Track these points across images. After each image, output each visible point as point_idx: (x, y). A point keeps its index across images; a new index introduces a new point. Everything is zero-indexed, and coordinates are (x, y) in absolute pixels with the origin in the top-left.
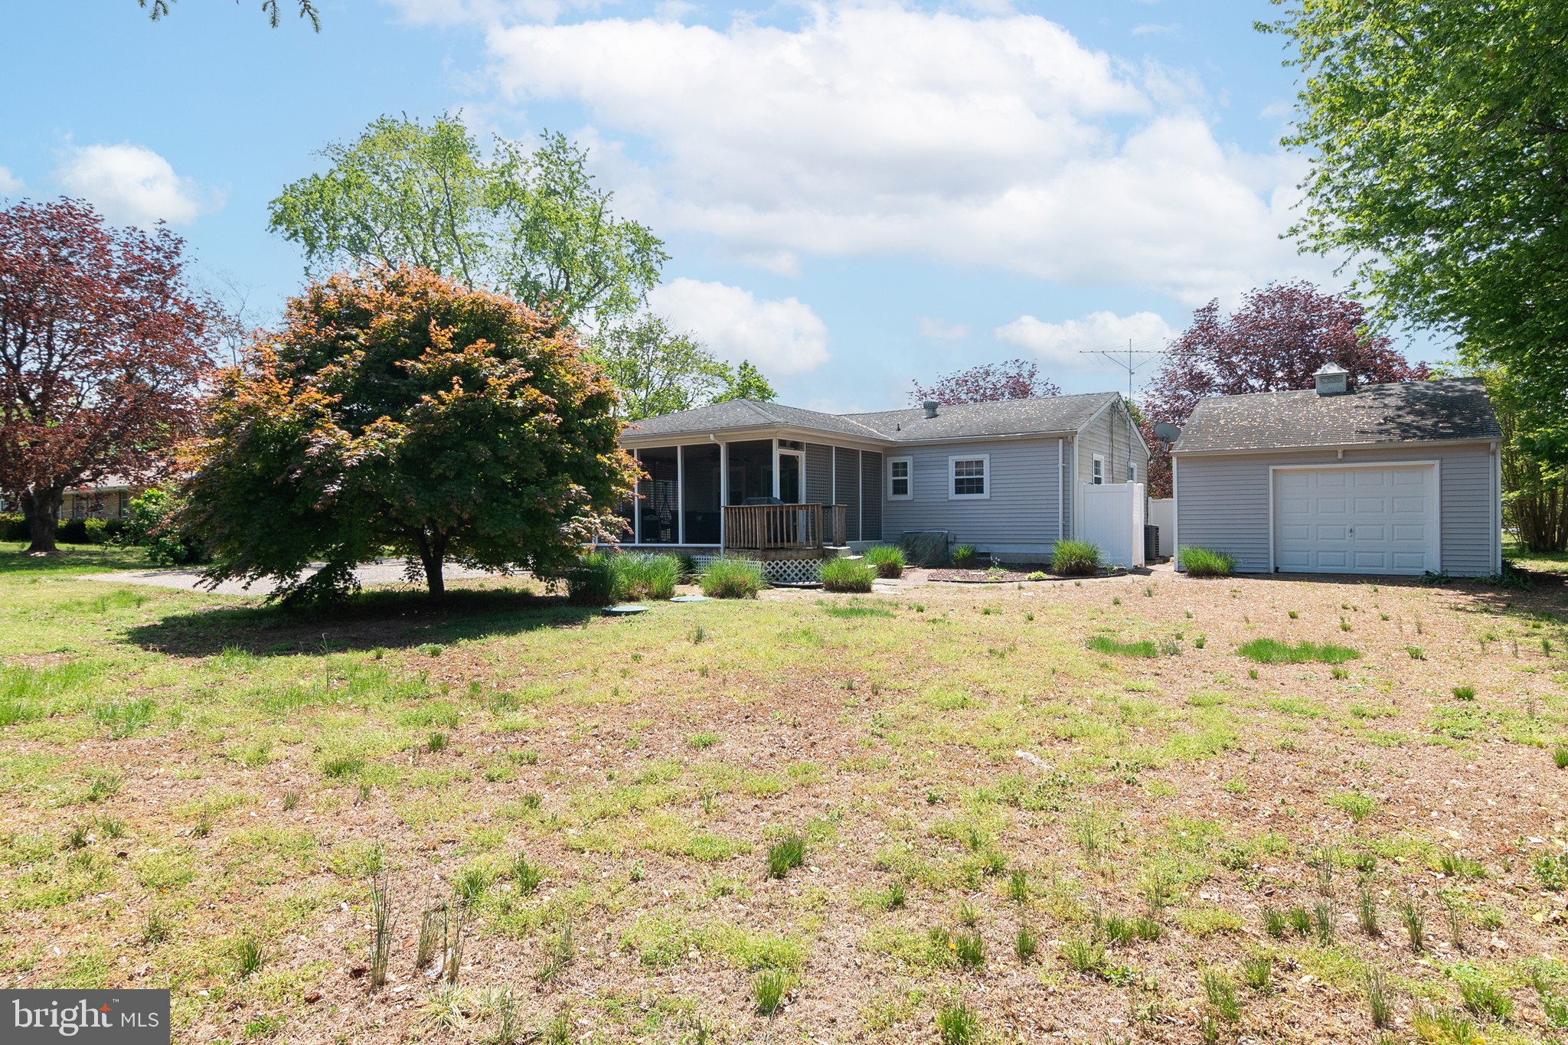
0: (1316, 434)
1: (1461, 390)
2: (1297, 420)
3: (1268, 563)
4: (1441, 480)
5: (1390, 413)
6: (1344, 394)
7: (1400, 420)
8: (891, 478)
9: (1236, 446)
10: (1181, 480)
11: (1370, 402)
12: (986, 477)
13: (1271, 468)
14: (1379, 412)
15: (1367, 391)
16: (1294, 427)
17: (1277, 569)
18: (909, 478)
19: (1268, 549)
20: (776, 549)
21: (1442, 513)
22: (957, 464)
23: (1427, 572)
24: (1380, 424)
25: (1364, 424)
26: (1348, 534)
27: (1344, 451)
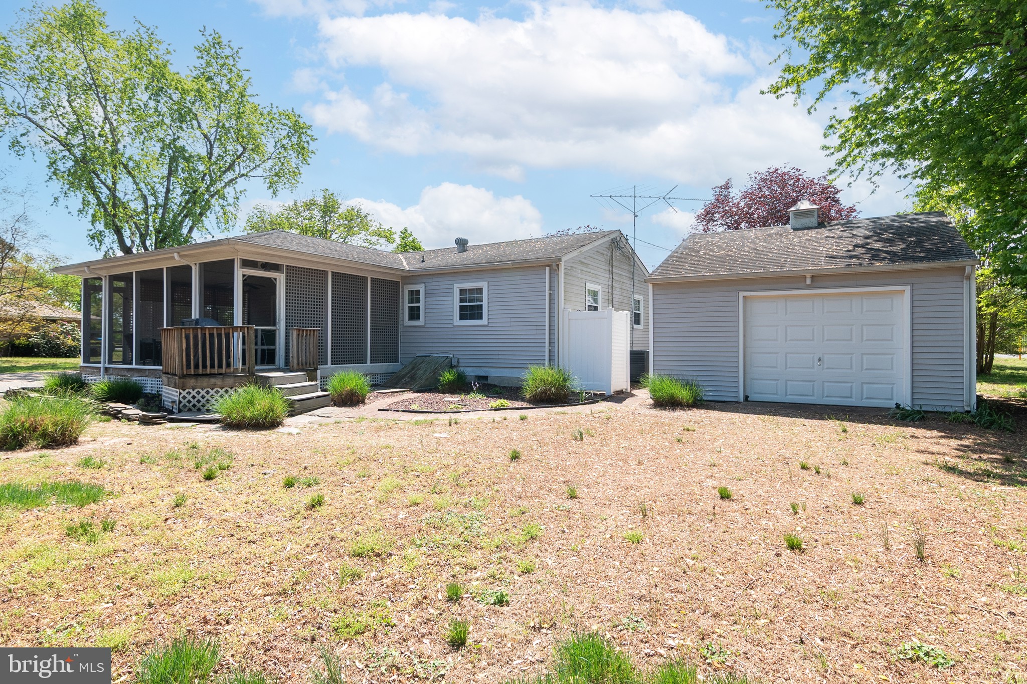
0: (786, 261)
1: (925, 222)
2: (770, 250)
3: (738, 392)
4: (912, 307)
5: (859, 241)
6: (816, 228)
7: (869, 247)
8: (407, 305)
9: (709, 271)
10: (656, 307)
11: (839, 234)
12: (485, 304)
13: (741, 294)
14: (847, 240)
15: (837, 225)
16: (766, 255)
17: (746, 398)
18: (421, 304)
19: (738, 377)
20: (197, 376)
21: (913, 342)
22: (462, 292)
23: (898, 406)
24: (849, 251)
25: (833, 251)
26: (817, 363)
27: (813, 277)
